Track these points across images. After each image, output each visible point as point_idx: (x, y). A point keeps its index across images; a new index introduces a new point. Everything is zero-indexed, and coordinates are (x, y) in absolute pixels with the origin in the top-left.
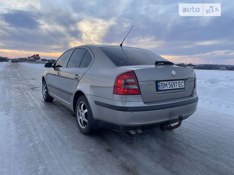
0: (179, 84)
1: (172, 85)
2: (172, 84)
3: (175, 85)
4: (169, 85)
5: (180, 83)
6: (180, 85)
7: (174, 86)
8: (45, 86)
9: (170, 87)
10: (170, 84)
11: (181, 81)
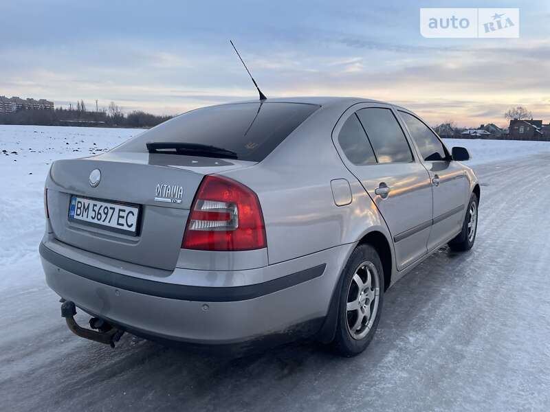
0: (119, 217)
2: (101, 211)
3: (106, 214)
4: (94, 210)
5: (122, 214)
6: (122, 221)
7: (104, 216)
9: (93, 218)
10: (96, 209)
11: (128, 209)
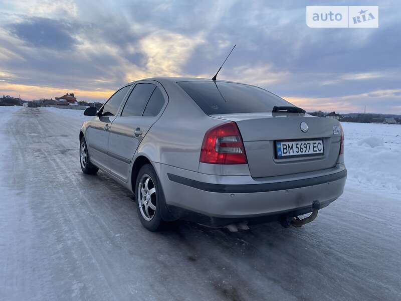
1: (301, 148)
2: (303, 147)
3: (306, 147)
4: (297, 147)
5: (315, 145)
6: (315, 149)
7: (304, 149)
8: (85, 147)
9: (298, 152)
11: (317, 142)
